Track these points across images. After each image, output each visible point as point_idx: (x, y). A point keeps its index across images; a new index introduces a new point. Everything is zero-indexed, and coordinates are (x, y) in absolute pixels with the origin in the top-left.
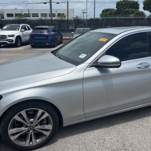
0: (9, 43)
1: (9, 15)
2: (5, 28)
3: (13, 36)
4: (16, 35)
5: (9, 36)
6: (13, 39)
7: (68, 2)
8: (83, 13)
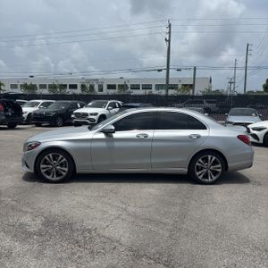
0: (90, 122)
1: (110, 87)
2: (90, 104)
3: (96, 114)
4: (100, 114)
5: (92, 114)
6: (96, 118)
7: (195, 68)
8: (231, 83)
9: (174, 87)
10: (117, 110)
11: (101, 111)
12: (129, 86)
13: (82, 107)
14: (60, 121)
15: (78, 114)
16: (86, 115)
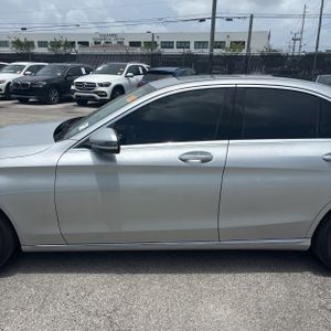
0: (98, 98)
2: (99, 69)
3: (107, 85)
5: (101, 85)
6: (108, 90)
7: (252, 17)
8: (294, 40)
9: (220, 45)
10: (140, 77)
11: (115, 80)
12: (159, 43)
13: (88, 73)
14: (54, 95)
15: (80, 85)
16: (93, 85)
